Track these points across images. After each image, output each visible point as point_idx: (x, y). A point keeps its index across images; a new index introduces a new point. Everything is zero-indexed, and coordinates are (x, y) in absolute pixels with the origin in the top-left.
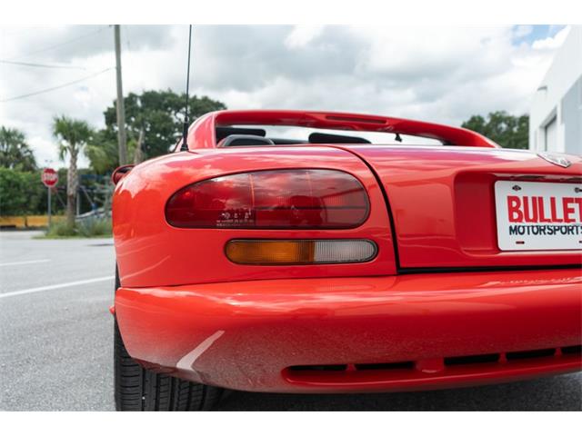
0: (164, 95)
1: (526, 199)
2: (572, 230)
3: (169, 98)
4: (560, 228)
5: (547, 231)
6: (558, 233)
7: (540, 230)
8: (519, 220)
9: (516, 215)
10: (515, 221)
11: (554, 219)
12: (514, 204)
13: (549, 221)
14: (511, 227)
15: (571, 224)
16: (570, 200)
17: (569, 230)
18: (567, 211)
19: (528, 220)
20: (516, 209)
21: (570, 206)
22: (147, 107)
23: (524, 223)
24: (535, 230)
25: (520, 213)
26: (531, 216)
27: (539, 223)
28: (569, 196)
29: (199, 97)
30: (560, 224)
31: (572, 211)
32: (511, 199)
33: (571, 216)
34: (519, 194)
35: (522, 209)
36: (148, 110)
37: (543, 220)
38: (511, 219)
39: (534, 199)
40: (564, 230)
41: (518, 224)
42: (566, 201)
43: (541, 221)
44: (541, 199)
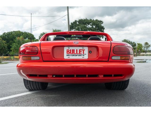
0: (85, 20)
1: (71, 50)
2: (81, 55)
3: (86, 21)
4: (78, 55)
5: (75, 55)
6: (78, 56)
7: (73, 55)
8: (69, 53)
9: (68, 53)
10: (68, 54)
11: (77, 53)
12: (68, 51)
13: (76, 54)
14: (67, 55)
15: (81, 54)
16: (81, 50)
17: (80, 55)
18: (80, 52)
19: (71, 53)
20: (68, 52)
21: (81, 51)
22: (80, 24)
23: (70, 54)
24: (72, 55)
25: (69, 52)
26: (72, 53)
27: (73, 54)
28: (80, 49)
29: (95, 20)
30: (78, 54)
31: (81, 52)
32: (67, 50)
33: (81, 53)
34: (69, 49)
35: (70, 51)
36: (80, 25)
37: (74, 53)
38: (67, 53)
39: (72, 50)
40: (79, 55)
41: (69, 54)
42: (80, 50)
43: (74, 54)
44: (74, 50)
